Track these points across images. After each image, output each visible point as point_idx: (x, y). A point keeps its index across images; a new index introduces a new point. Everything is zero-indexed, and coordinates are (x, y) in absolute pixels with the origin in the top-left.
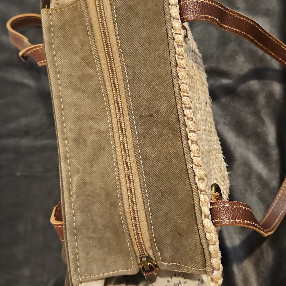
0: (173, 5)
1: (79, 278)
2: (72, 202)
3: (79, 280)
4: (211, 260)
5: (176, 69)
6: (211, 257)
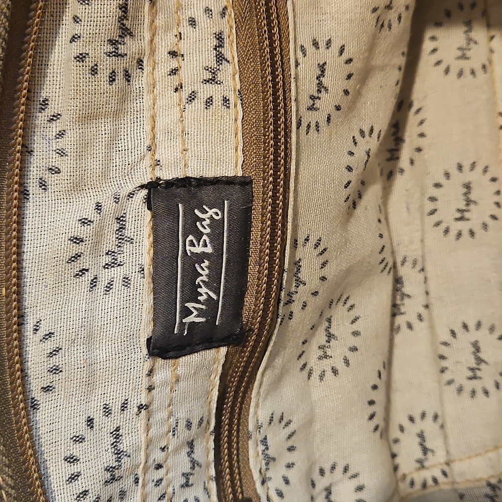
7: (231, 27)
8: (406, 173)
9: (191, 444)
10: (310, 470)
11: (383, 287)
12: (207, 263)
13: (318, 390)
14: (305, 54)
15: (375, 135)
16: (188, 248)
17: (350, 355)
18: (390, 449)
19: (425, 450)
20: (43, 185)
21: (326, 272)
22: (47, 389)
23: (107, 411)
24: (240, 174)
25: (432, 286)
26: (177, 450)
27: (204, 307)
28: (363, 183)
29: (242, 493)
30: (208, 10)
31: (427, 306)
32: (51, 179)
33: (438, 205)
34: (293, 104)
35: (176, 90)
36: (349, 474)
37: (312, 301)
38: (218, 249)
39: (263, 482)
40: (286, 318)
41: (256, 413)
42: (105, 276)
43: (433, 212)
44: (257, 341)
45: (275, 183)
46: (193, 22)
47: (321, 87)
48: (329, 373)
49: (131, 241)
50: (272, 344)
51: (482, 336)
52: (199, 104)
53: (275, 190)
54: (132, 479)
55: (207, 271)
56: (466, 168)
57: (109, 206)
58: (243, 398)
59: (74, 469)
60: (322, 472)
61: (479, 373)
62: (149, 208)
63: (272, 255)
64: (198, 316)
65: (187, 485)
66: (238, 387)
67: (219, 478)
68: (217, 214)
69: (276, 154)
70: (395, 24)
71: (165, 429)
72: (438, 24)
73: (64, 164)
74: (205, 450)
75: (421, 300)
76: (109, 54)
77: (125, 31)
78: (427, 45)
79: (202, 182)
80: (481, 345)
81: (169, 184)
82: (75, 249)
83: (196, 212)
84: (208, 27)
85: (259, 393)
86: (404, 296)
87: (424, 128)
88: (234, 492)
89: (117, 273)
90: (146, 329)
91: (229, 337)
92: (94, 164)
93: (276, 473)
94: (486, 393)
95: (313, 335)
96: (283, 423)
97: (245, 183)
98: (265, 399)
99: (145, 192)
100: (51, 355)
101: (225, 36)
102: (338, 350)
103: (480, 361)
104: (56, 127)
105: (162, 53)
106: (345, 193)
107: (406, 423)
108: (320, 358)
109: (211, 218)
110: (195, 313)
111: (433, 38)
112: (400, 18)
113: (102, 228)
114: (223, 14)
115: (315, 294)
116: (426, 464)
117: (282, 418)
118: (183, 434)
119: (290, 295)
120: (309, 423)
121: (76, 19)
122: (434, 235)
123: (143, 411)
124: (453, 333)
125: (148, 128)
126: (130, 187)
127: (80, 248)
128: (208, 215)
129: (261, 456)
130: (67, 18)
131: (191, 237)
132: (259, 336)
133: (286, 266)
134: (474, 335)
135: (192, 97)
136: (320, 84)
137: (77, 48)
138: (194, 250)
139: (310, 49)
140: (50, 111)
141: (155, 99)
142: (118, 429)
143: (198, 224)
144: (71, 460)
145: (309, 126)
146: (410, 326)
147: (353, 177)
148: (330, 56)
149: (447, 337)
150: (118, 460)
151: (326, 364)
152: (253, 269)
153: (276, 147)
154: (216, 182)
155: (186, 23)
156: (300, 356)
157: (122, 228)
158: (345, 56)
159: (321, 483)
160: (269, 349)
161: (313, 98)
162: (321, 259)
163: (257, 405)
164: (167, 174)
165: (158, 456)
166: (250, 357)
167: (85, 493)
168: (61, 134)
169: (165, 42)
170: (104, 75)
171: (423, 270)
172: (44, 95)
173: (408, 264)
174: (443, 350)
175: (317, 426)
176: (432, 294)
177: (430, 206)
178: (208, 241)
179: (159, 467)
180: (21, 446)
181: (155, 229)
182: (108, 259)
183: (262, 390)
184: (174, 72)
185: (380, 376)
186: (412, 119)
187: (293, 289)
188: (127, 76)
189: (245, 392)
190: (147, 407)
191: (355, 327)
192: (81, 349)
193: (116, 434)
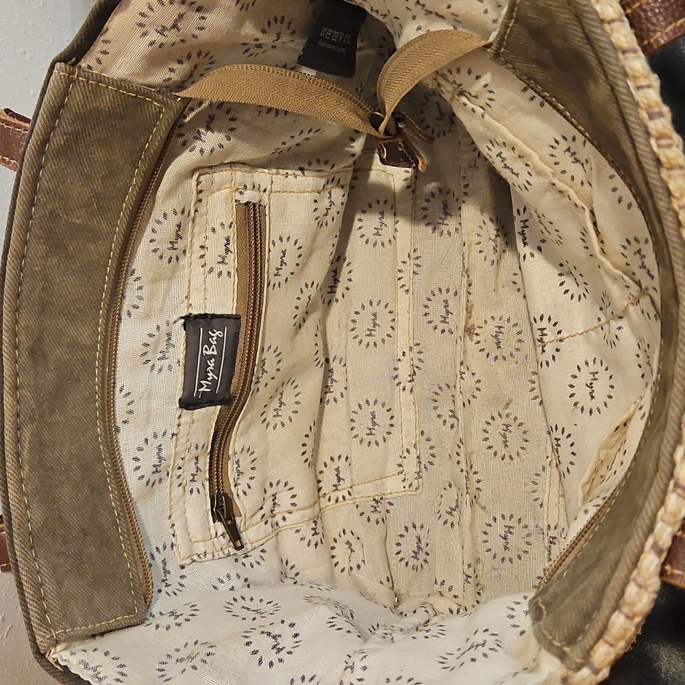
0: (613, 21)
1: (51, 632)
2: (22, 480)
3: (52, 636)
4: (596, 642)
5: (659, 173)
6: (600, 636)
7: (234, 234)
8: (339, 302)
9: (197, 458)
10: (264, 483)
11: (318, 375)
12: (213, 360)
13: (271, 435)
14: (274, 245)
15: (315, 286)
16: (204, 351)
17: (293, 416)
18: (316, 476)
19: (339, 479)
20: (129, 314)
21: (280, 366)
22: (125, 422)
23: (155, 436)
24: (234, 313)
25: (350, 376)
26: (189, 460)
27: (210, 383)
28: (307, 313)
29: (223, 490)
30: (222, 224)
31: (346, 388)
32: (133, 311)
33: (357, 325)
34: (266, 274)
35: (203, 266)
36: (288, 487)
37: (271, 383)
38: (220, 353)
39: (235, 486)
40: (255, 391)
41: (234, 445)
42: (159, 364)
43: (353, 330)
44: (238, 404)
45: (253, 319)
46: (214, 230)
47: (283, 263)
48: (279, 426)
49: (173, 346)
50: (246, 405)
51: (377, 409)
52: (214, 274)
53: (253, 322)
54: (166, 473)
55: (213, 364)
56: (375, 304)
57: (163, 327)
58: (227, 436)
59: (138, 464)
60: (271, 485)
61: (373, 432)
62: (185, 330)
63: (249, 357)
64: (206, 388)
65: (193, 480)
66: (225, 429)
67: (210, 480)
68: (220, 334)
69: (255, 303)
70: (330, 223)
71: (185, 448)
72: (364, 212)
73: (141, 304)
74: (204, 463)
75: (343, 384)
76: (169, 249)
77: (179, 237)
78: (357, 224)
79: (214, 316)
80: (376, 414)
81: (196, 317)
82: (146, 349)
83: (210, 332)
84: (222, 234)
85: (236, 433)
86: (333, 380)
87: (351, 276)
88: (219, 489)
89: (165, 363)
90: (179, 394)
91: (222, 400)
92: (157, 304)
93: (243, 482)
94: (377, 444)
95: (271, 402)
96: (250, 453)
97: (237, 318)
98: (240, 438)
99: (183, 320)
100: (129, 404)
101: (231, 239)
102: (285, 412)
103: (374, 424)
104: (137, 284)
105: (196, 247)
106: (293, 321)
107: (328, 461)
108: (275, 416)
109: (217, 336)
110: (205, 386)
111: (360, 220)
112: (333, 219)
113: (159, 339)
114: (230, 226)
115: (273, 378)
116: (339, 488)
117: (249, 450)
118: (194, 452)
119: (258, 378)
120: (266, 454)
121: (153, 230)
122: (353, 344)
123: (174, 437)
124: (360, 406)
125: (187, 286)
126: (175, 317)
127: (147, 349)
128: (216, 334)
129: (235, 471)
130: (149, 228)
131: (206, 346)
132: (239, 400)
133: (257, 363)
134: (372, 408)
135: (211, 270)
136: (282, 261)
137: (153, 246)
138: (206, 352)
139: (278, 242)
140: (135, 276)
141: (191, 271)
142: (160, 446)
143: (210, 339)
144: (136, 459)
145: (274, 285)
146: (335, 400)
147: (298, 312)
148: (289, 246)
149: (356, 408)
150: (160, 461)
151: (278, 420)
152: (238, 364)
153: (255, 299)
154: (221, 316)
155: (210, 230)
156: (262, 414)
157: (169, 339)
158: (298, 245)
159: (270, 491)
160: (244, 408)
161: (278, 269)
162: (278, 359)
163: (235, 441)
164: (195, 312)
165: (180, 462)
166: (233, 412)
167: (143, 476)
168: (140, 288)
169: (198, 241)
170: (166, 259)
171: (345, 365)
172: (133, 268)
173: (337, 361)
174: (354, 416)
175: (270, 456)
176: (349, 381)
177: (352, 325)
178: (215, 348)
179: (180, 468)
180: (112, 450)
181: (187, 340)
182: (160, 355)
183: (238, 432)
184: (202, 257)
185: (311, 430)
186: (345, 269)
187: (260, 375)
188: (177, 258)
189: (229, 432)
190: (177, 435)
191: (297, 399)
192: (145, 402)
193: (159, 448)
